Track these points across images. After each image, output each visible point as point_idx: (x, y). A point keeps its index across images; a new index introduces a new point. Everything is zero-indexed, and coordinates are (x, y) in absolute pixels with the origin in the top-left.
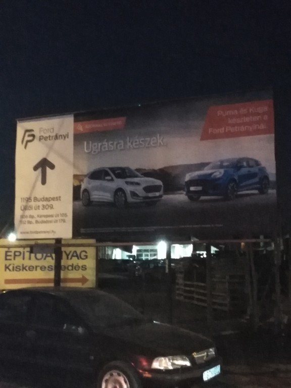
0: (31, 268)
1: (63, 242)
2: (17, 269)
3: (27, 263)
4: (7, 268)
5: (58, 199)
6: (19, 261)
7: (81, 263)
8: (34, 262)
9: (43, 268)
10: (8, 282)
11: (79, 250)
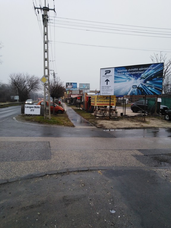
1: (111, 96)
4: (97, 101)
5: (110, 86)
6: (100, 100)
9: (105, 102)
10: (97, 104)
11: (112, 98)
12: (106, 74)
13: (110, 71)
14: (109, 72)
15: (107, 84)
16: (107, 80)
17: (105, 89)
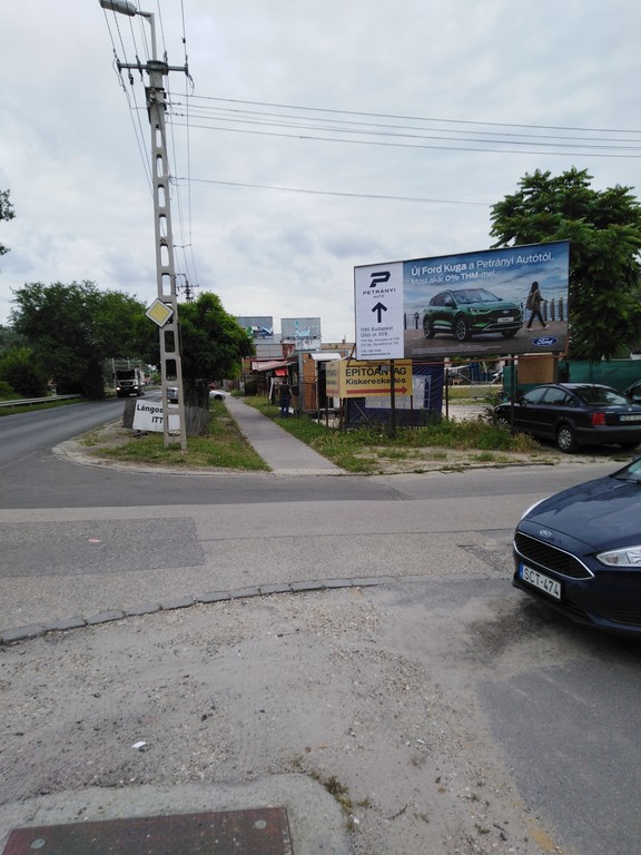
0: (365, 382)
1: (395, 362)
2: (355, 382)
3: (362, 378)
4: (348, 382)
5: (391, 328)
6: (356, 377)
7: (401, 377)
8: (367, 377)
9: (373, 382)
10: (349, 392)
11: (399, 368)
12: (373, 285)
13: (388, 274)
14: (385, 277)
15: (380, 321)
17: (371, 338)
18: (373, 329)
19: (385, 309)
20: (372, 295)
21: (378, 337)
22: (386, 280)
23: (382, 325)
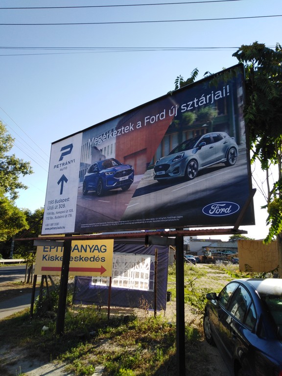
2: (52, 259)
4: (44, 257)
7: (101, 255)
10: (44, 269)
12: (61, 159)
13: (71, 146)
14: (69, 149)
15: (61, 193)
16: (63, 179)
17: (54, 211)
18: (56, 202)
19: (66, 181)
20: (60, 168)
21: (58, 210)
22: (69, 152)
23: (63, 197)
